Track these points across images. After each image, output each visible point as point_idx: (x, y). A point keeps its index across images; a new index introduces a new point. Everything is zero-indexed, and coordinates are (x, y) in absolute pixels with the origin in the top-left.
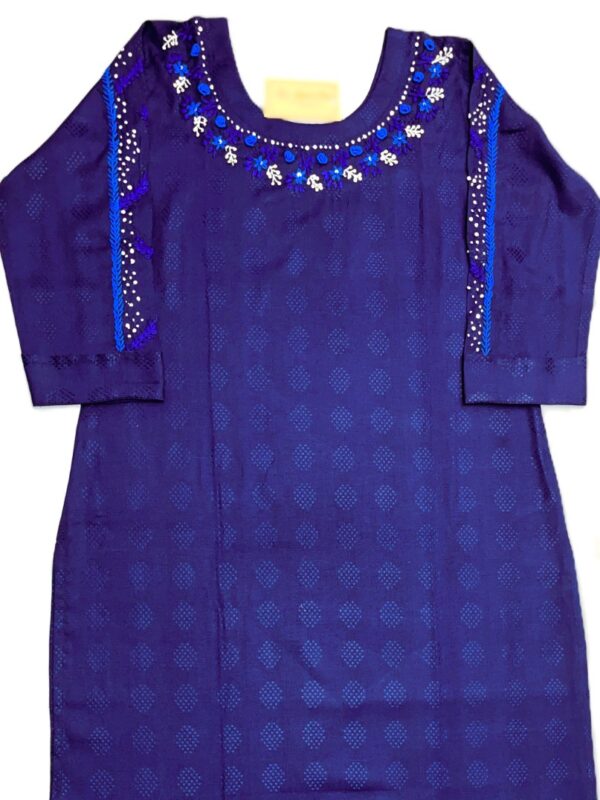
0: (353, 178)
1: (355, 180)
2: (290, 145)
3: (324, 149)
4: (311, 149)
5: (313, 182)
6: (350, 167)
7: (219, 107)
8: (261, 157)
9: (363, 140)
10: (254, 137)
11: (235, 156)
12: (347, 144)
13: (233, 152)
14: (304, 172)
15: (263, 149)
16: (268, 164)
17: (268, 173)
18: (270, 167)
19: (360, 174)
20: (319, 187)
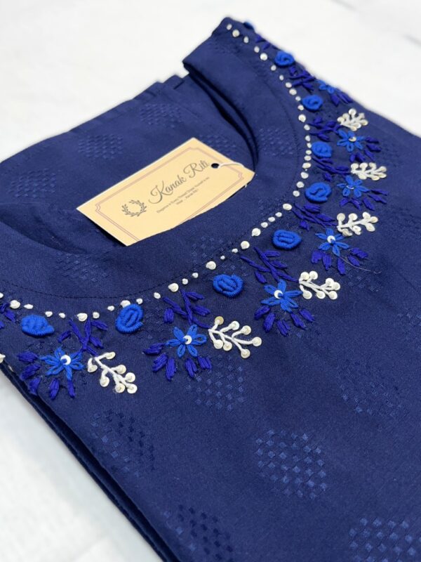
0: (363, 227)
1: (371, 228)
2: (212, 265)
3: (271, 224)
4: (253, 240)
5: (314, 287)
6: (341, 217)
7: (15, 304)
8: (177, 331)
9: (309, 171)
10: (129, 309)
11: (122, 368)
12: (296, 193)
13: (111, 363)
14: (283, 283)
15: (169, 315)
16: (204, 328)
17: (218, 344)
18: (212, 331)
19: (365, 214)
20: (331, 289)
